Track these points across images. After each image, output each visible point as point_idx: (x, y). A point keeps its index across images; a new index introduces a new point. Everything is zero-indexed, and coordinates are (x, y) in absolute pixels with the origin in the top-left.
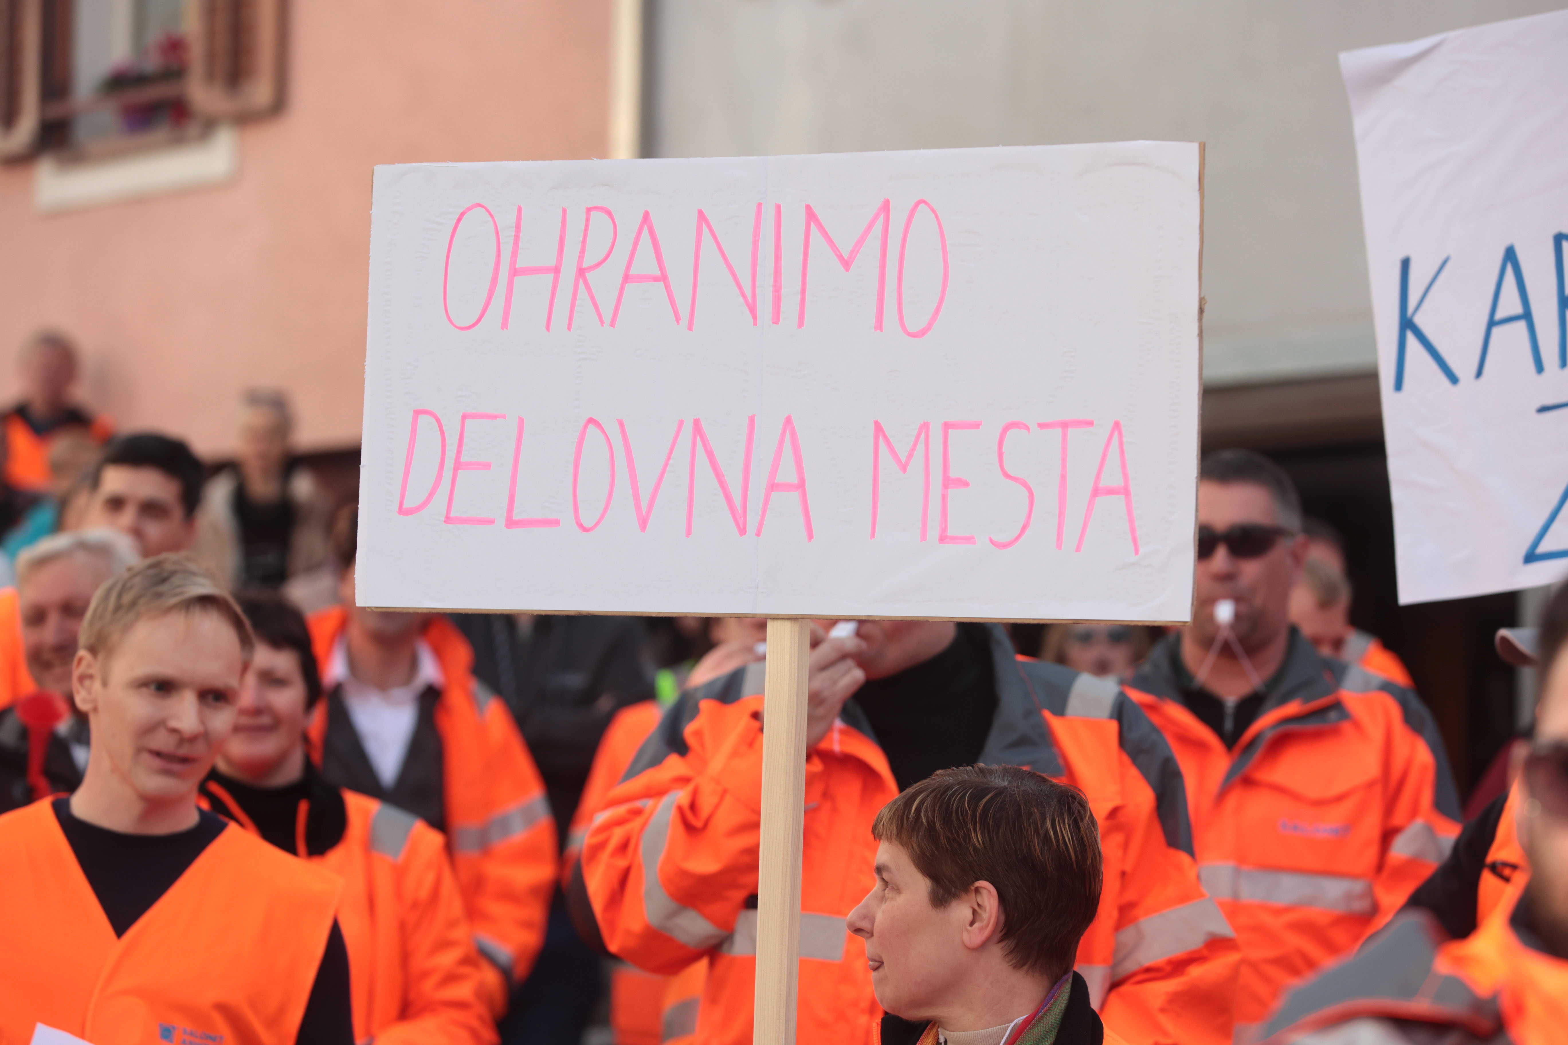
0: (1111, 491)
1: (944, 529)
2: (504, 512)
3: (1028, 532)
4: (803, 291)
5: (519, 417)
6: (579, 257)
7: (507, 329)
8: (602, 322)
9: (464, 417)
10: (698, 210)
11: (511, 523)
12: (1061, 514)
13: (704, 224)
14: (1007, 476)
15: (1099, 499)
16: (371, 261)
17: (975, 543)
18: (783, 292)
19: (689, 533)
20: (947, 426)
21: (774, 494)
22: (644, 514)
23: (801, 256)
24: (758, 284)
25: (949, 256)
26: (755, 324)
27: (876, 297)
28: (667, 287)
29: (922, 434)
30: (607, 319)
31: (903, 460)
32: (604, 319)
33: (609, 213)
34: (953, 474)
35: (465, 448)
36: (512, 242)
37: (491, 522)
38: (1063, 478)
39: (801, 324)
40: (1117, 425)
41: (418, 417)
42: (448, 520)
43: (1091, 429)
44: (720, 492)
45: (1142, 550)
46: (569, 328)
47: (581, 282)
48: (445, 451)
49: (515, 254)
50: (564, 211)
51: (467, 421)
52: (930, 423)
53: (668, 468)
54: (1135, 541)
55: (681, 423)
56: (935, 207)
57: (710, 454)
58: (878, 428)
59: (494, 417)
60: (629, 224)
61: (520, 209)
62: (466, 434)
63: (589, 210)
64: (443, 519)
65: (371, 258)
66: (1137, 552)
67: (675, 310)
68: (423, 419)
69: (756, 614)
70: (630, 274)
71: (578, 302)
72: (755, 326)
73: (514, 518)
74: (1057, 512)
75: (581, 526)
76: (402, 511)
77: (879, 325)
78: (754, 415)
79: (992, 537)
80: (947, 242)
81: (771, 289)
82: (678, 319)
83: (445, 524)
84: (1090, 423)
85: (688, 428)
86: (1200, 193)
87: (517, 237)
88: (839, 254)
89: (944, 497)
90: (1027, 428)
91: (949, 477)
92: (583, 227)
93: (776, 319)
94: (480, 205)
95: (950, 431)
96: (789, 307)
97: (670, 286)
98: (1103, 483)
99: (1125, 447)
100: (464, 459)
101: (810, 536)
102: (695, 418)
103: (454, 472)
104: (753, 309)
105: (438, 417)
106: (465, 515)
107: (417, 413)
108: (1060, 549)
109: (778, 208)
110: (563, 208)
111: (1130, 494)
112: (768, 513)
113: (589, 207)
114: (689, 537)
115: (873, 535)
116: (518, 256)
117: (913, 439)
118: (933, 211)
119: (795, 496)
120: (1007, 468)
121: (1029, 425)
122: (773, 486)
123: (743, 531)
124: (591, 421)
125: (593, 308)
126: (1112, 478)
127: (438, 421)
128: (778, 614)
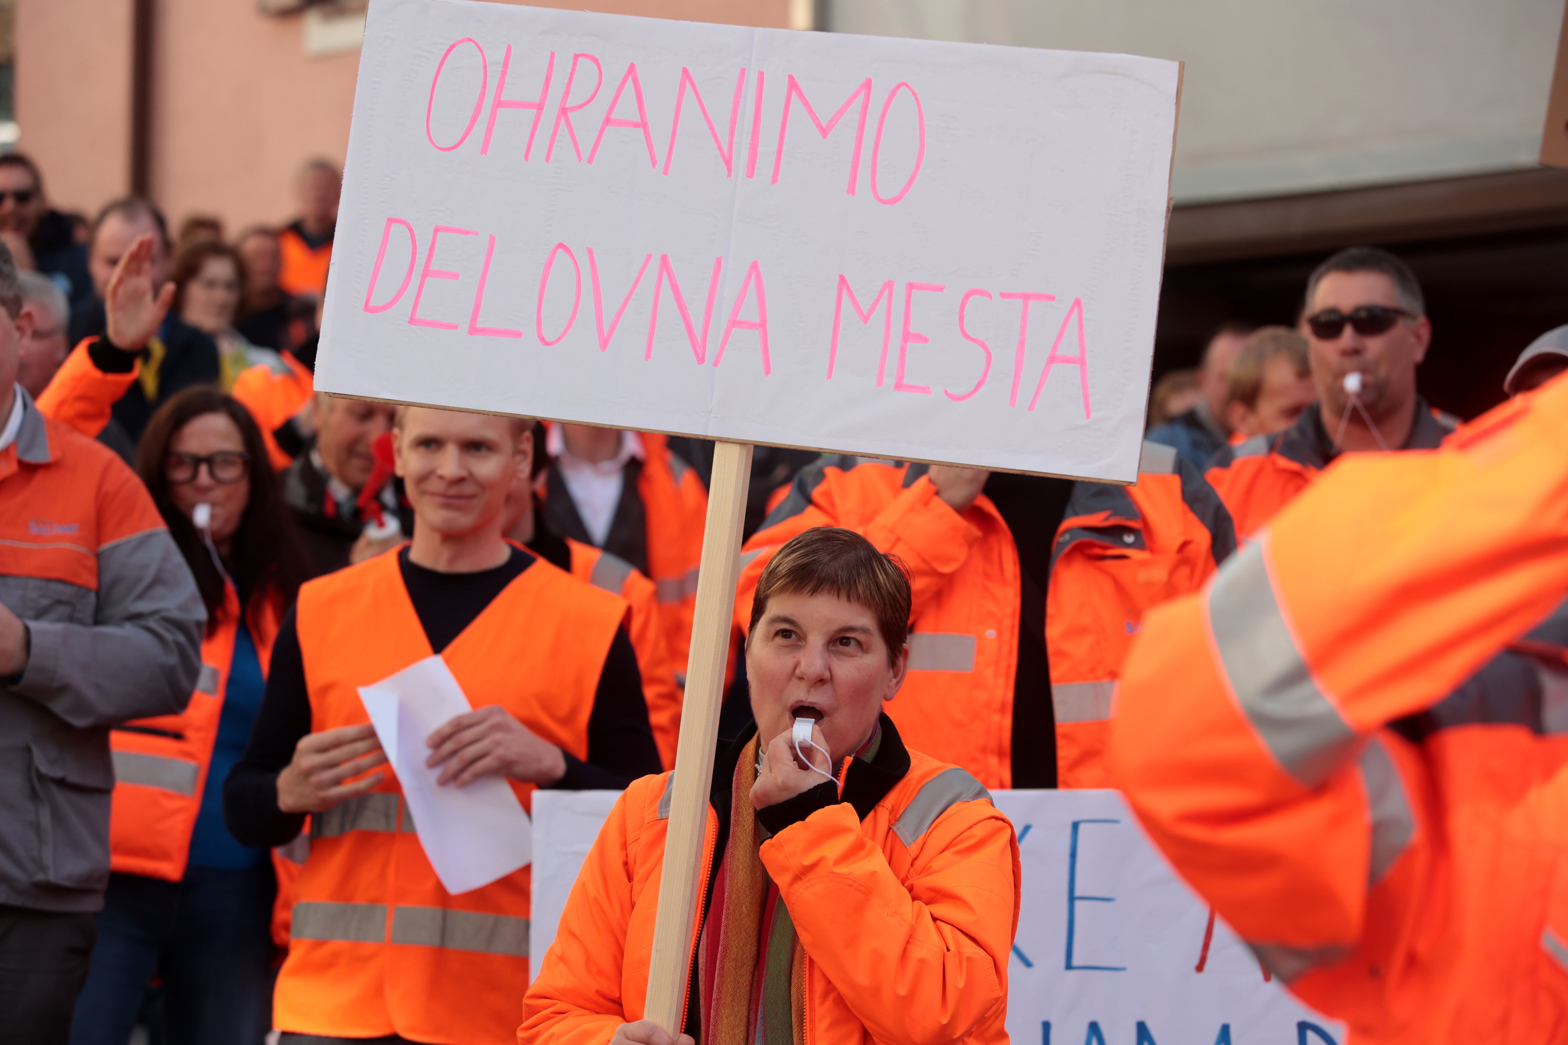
0: (1067, 360)
1: (900, 378)
2: (468, 319)
3: (983, 389)
4: (780, 151)
5: (491, 235)
6: (563, 97)
7: (486, 154)
8: (580, 158)
9: (437, 230)
10: (683, 68)
11: (473, 330)
12: (1017, 376)
13: (687, 81)
14: (966, 335)
15: (1055, 367)
16: (359, 78)
17: (930, 393)
18: (760, 150)
19: (648, 356)
20: (911, 286)
21: (735, 331)
22: (605, 335)
23: (780, 120)
24: (735, 140)
25: (926, 135)
26: (729, 175)
27: (851, 165)
28: (647, 134)
29: (886, 289)
30: (585, 155)
31: (865, 312)
32: (582, 155)
33: (596, 61)
34: (913, 329)
35: (435, 257)
36: (499, 76)
37: (455, 327)
38: (1022, 344)
39: (775, 180)
40: (1078, 302)
41: (391, 224)
42: (412, 321)
43: (1051, 303)
44: (682, 323)
45: (1093, 415)
46: (547, 160)
47: (563, 120)
48: (415, 258)
49: (500, 87)
50: (553, 55)
51: (439, 234)
52: (894, 282)
53: (633, 296)
54: (1087, 406)
55: (649, 257)
56: (916, 91)
57: (675, 288)
58: (843, 281)
59: (467, 233)
60: (614, 72)
61: (509, 48)
62: (437, 245)
63: (576, 56)
64: (407, 320)
65: (359, 75)
66: (1088, 416)
67: (652, 154)
68: (395, 227)
69: (708, 436)
70: (612, 117)
71: (558, 138)
72: (729, 178)
73: (477, 326)
74: (1013, 373)
75: (542, 339)
76: (367, 308)
77: (851, 189)
78: (721, 257)
79: (947, 390)
80: (925, 123)
81: (748, 146)
82: (654, 164)
83: (408, 325)
84: (1052, 298)
85: (655, 264)
86: (1176, 106)
87: (504, 73)
88: (817, 122)
89: (903, 350)
90: (990, 296)
91: (909, 332)
92: (569, 71)
93: (751, 173)
94: (470, 40)
95: (914, 291)
96: (765, 163)
97: (649, 133)
98: (1060, 352)
99: (1084, 322)
100: (434, 267)
101: (768, 371)
102: (663, 254)
103: (422, 278)
104: (728, 163)
105: (411, 226)
106: (429, 319)
107: (391, 221)
108: (1014, 406)
109: (761, 75)
110: (551, 51)
111: (1086, 364)
112: (727, 347)
113: (577, 53)
114: (648, 360)
115: (829, 376)
116: (504, 89)
117: (877, 294)
118: (914, 94)
119: (756, 334)
120: (966, 329)
121: (991, 294)
122: (734, 323)
123: (701, 360)
124: (561, 246)
125: (572, 145)
126: (1069, 348)
127: (411, 230)
128: (729, 438)
